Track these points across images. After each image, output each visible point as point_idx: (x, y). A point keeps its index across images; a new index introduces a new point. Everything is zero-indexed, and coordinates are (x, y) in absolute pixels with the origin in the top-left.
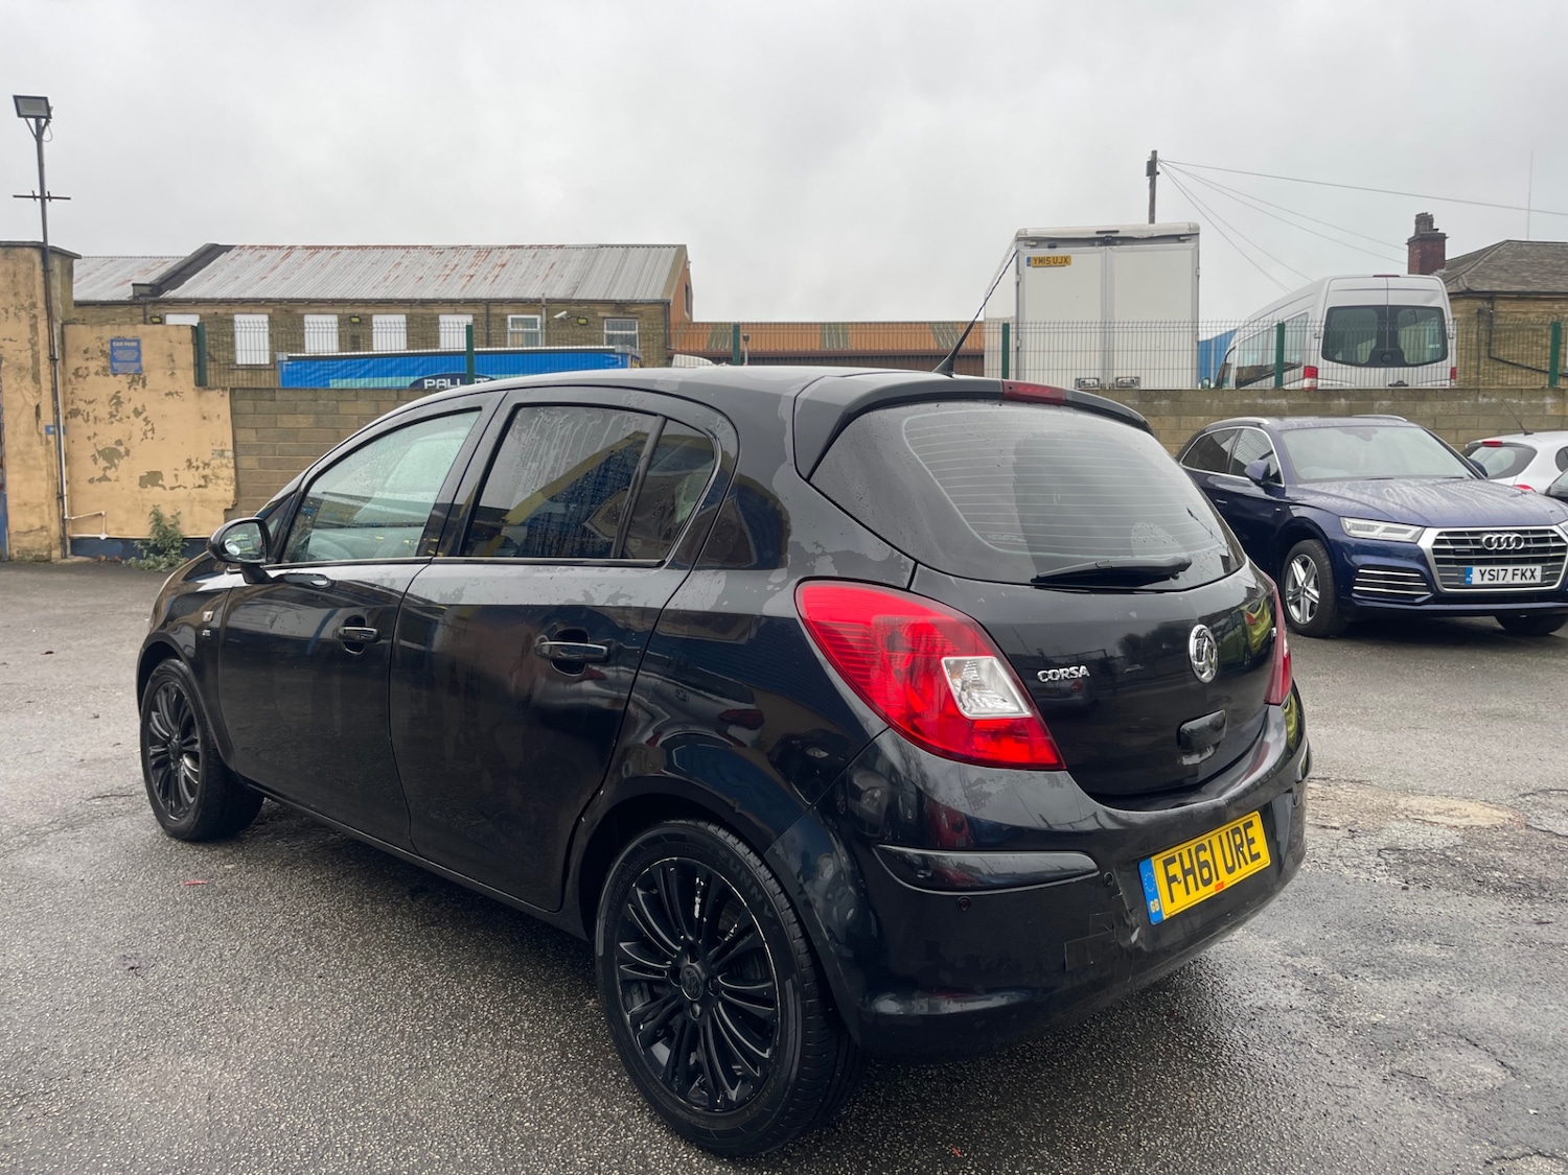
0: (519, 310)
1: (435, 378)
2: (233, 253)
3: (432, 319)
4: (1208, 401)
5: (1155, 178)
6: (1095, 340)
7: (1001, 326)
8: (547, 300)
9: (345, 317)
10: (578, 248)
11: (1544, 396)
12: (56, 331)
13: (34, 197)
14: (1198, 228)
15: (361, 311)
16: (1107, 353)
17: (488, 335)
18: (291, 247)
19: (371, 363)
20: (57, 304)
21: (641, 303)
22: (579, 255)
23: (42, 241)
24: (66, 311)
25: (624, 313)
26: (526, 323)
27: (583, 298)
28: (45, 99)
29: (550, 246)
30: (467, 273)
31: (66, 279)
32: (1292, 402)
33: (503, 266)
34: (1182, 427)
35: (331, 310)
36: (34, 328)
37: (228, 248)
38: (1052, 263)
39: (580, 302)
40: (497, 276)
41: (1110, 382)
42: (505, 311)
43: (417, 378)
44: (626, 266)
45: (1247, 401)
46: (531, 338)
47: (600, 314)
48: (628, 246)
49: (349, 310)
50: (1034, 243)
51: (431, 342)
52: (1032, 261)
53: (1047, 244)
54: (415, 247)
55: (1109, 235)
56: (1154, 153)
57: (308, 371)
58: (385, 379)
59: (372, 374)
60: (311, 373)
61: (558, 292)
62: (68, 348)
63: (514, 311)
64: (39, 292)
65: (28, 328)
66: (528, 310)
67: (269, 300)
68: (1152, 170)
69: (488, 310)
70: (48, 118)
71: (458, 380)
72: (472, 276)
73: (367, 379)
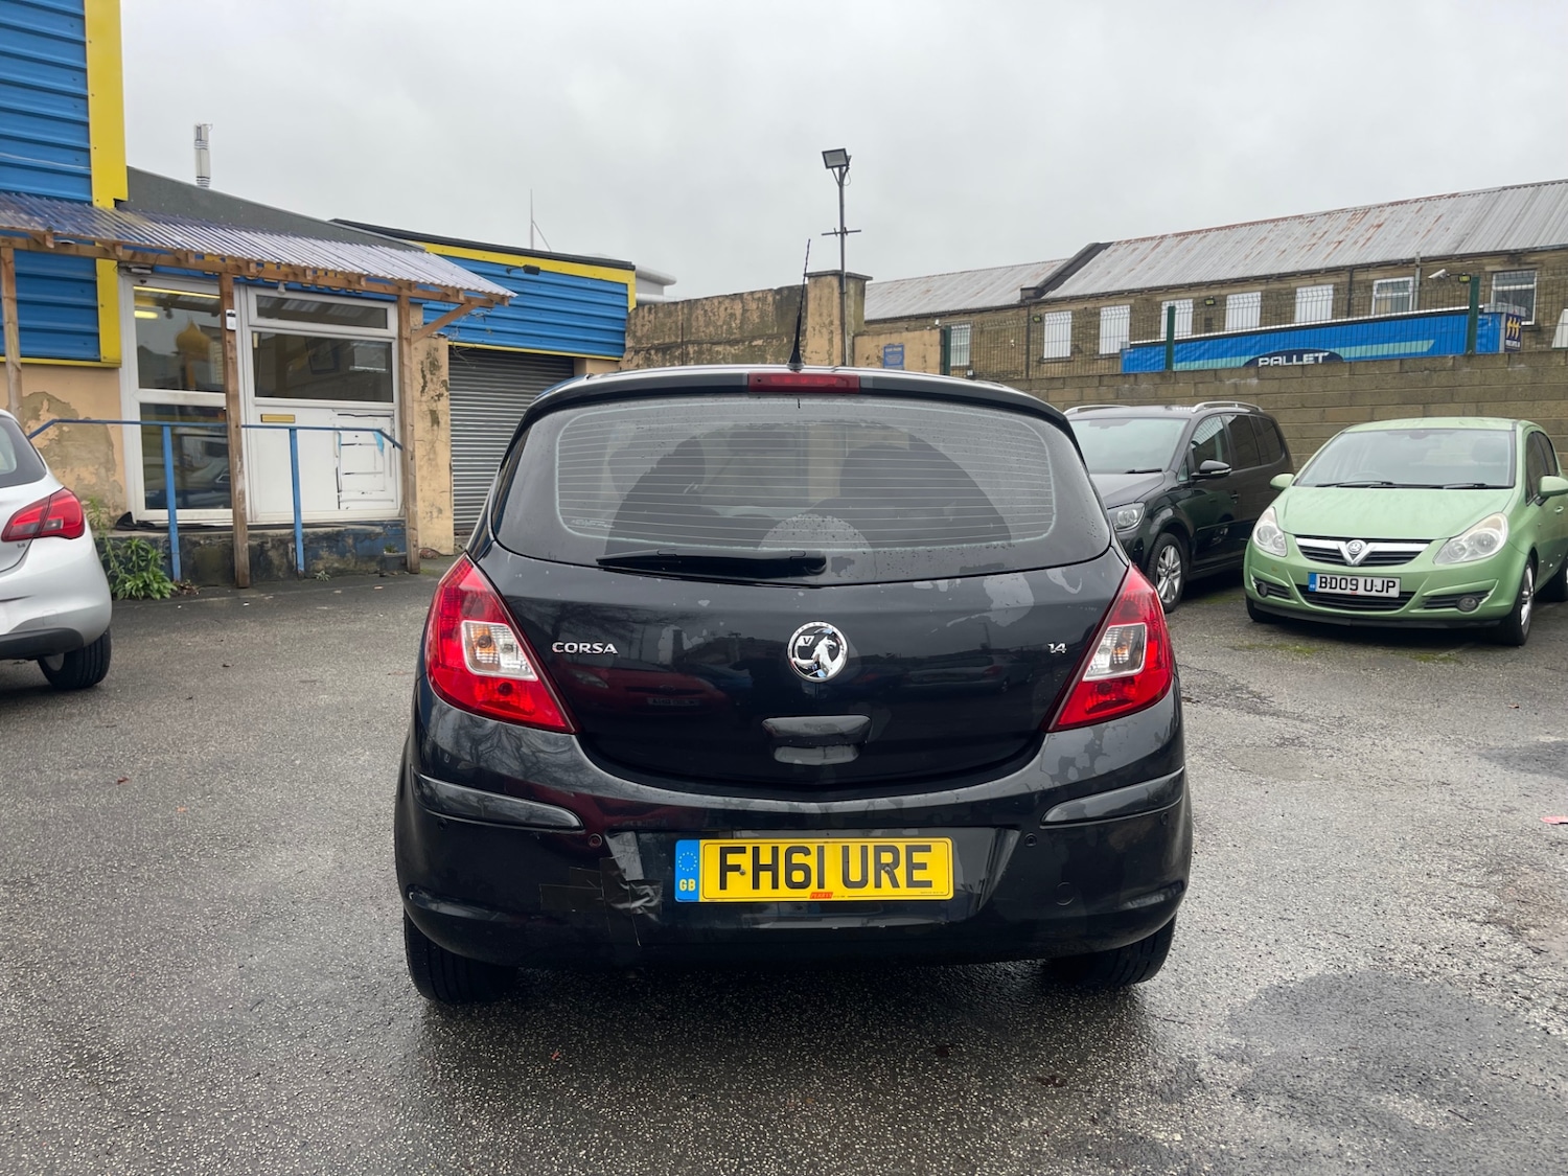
0: (1388, 274)
1: (1270, 356)
2: (1111, 248)
3: (1287, 294)
8: (1423, 260)
9: (1199, 301)
10: (1474, 194)
12: (848, 342)
13: (836, 233)
15: (1215, 292)
17: (1349, 305)
18: (1162, 237)
19: (1207, 345)
20: (850, 321)
21: (1543, 251)
22: (1475, 202)
23: (840, 269)
24: (858, 325)
25: (1520, 264)
26: (1395, 287)
27: (1469, 252)
28: (844, 150)
29: (1440, 197)
30: (1336, 240)
31: (859, 298)
33: (1379, 226)
35: (1187, 295)
36: (831, 341)
37: (1106, 246)
39: (1463, 257)
40: (1369, 239)
42: (1371, 276)
43: (1252, 357)
44: (1533, 207)
46: (1401, 303)
47: (1488, 269)
48: (1539, 185)
49: (1204, 293)
51: (1286, 318)
54: (1285, 219)
57: (1149, 356)
58: (1219, 360)
59: (1206, 356)
60: (1150, 359)
61: (1438, 249)
62: (856, 356)
63: (1382, 275)
64: (836, 312)
65: (827, 342)
66: (1399, 272)
67: (1131, 291)
69: (1351, 277)
70: (847, 165)
71: (1295, 357)
72: (1340, 242)
73: (1201, 362)
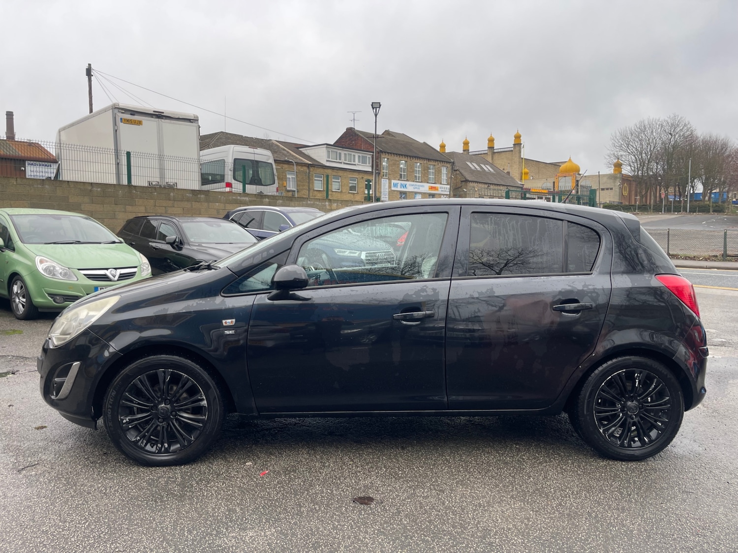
4: (220, 197)
5: (91, 78)
6: (156, 163)
7: (125, 152)
11: (326, 202)
14: (198, 118)
16: (162, 170)
32: (250, 199)
34: (210, 207)
38: (133, 123)
41: (164, 184)
45: (234, 198)
50: (124, 111)
52: (123, 120)
53: (130, 113)
55: (160, 114)
56: (90, 65)
68: (89, 72)
